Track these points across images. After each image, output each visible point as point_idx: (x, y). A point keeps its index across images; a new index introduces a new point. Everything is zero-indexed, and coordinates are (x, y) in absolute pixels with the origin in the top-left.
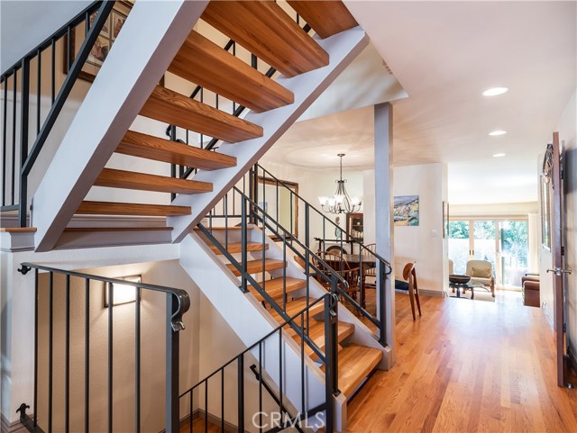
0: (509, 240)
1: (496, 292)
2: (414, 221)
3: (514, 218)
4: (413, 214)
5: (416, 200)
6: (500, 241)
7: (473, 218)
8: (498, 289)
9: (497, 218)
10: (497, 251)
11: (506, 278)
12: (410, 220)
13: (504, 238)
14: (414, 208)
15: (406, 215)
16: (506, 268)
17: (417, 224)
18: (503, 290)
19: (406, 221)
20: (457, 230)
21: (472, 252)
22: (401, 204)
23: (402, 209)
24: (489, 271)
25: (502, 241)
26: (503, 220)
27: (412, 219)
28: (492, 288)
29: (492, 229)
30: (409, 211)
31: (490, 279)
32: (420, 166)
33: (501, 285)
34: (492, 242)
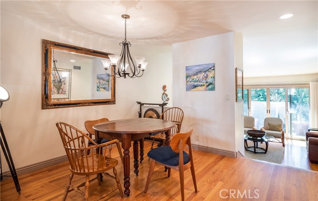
0: (295, 102)
1: (286, 142)
2: (211, 86)
3: (299, 86)
4: (210, 80)
5: (213, 68)
6: (289, 103)
7: (269, 86)
8: (287, 139)
9: (287, 86)
10: (287, 110)
11: (293, 129)
12: (208, 86)
13: (291, 100)
14: (211, 75)
15: (204, 81)
16: (293, 122)
17: (213, 89)
18: (291, 139)
19: (205, 87)
20: (260, 95)
21: (269, 111)
22: (200, 72)
23: (201, 76)
24: (280, 126)
25: (290, 102)
26: (292, 88)
27: (209, 85)
28: (283, 139)
29: (283, 94)
30: (206, 77)
31: (281, 133)
32: (215, 37)
33: (289, 136)
34: (283, 103)
